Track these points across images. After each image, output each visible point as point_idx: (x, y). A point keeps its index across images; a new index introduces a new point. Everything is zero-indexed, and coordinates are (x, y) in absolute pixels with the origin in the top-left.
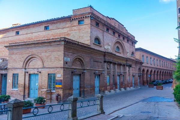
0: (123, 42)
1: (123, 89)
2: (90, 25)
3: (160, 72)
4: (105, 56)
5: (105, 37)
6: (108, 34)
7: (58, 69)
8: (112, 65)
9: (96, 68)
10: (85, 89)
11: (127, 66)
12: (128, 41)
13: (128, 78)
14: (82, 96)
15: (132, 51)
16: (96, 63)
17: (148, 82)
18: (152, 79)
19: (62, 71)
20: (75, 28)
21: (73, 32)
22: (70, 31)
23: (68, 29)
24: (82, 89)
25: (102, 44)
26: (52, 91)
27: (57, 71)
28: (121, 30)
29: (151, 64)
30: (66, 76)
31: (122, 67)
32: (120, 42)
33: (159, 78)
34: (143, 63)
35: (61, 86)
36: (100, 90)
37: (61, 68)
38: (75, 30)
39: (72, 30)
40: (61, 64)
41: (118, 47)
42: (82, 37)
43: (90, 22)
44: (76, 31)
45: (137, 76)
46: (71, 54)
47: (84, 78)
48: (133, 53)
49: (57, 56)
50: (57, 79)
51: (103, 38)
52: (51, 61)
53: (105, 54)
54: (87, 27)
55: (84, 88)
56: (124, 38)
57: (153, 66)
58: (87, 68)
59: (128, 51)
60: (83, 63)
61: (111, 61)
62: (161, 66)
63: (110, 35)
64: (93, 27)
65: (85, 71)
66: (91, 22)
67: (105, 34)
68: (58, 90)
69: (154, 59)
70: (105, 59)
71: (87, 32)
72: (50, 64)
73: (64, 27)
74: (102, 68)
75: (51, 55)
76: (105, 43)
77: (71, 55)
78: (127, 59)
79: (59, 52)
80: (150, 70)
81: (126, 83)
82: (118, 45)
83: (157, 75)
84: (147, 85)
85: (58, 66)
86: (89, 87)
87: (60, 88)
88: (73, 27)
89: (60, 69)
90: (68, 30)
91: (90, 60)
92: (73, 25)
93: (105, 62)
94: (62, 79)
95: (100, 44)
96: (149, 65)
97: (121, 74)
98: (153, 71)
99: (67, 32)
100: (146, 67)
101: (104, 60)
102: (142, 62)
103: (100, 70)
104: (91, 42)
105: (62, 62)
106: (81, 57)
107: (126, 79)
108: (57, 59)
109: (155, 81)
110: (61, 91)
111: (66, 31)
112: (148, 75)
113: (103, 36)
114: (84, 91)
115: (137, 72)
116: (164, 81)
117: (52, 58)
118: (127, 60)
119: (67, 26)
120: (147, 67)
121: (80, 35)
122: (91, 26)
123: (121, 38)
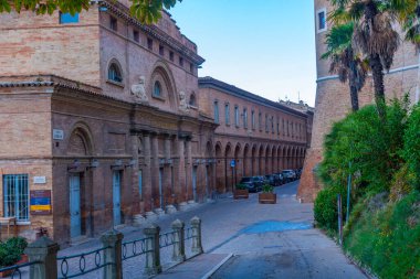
0: (171, 66)
1: (171, 208)
2: (98, 27)
3: (261, 149)
4: (132, 115)
5: (130, 58)
6: (138, 49)
7: (36, 161)
8: (148, 139)
9: (113, 152)
10: (95, 213)
11: (181, 138)
12: (181, 59)
13: (182, 174)
14: (88, 231)
15: (190, 92)
16: (113, 137)
17: (229, 182)
18: (239, 172)
19: (50, 166)
20: (49, 32)
21: (43, 44)
22: (32, 39)
23: (25, 34)
24: (87, 214)
25: (124, 82)
26: (19, 223)
27: (31, 168)
28: (166, 31)
29: (237, 127)
30: (58, 181)
31: (168, 142)
32: (164, 66)
33: (256, 170)
34: (217, 125)
35: (47, 207)
36: (122, 215)
37: (46, 158)
38: (48, 39)
39: (40, 38)
40: (46, 147)
41: (157, 84)
42: (74, 61)
43: (97, 19)
44: (53, 43)
45: (203, 167)
46: (65, 118)
47: (91, 181)
48: (193, 98)
49: (30, 127)
50: (32, 187)
51: (127, 61)
52: (11, 140)
53: (133, 109)
54: (88, 32)
55: (92, 211)
56: (171, 54)
57: (242, 132)
58: (98, 155)
59: (182, 93)
60: (88, 140)
61: (147, 128)
62: (264, 129)
63: (141, 51)
64: (104, 33)
65: (96, 164)
66: (101, 18)
67: (132, 48)
68: (37, 219)
69: (244, 111)
70: (133, 124)
71: (90, 48)
72: (8, 147)
73: (9, 25)
74: (126, 151)
75: (8, 122)
76: (132, 77)
77: (66, 122)
78: (181, 117)
79: (37, 115)
80: (234, 145)
81: (178, 189)
82: (158, 77)
83: (253, 159)
84: (227, 191)
85: (35, 154)
86: (102, 205)
87: (44, 213)
88: (44, 30)
89: (43, 161)
90: (25, 36)
91: (102, 129)
92: (42, 22)
93: (133, 132)
94: (51, 188)
95: (120, 80)
96: (231, 131)
97: (167, 165)
98: (243, 147)
99: (23, 43)
100: (223, 136)
101: (129, 126)
102: (216, 122)
103: (122, 155)
104: (101, 77)
105: (48, 143)
106: (84, 123)
107: (177, 179)
108: (32, 134)
109: (247, 180)
110: (47, 220)
111: (18, 41)
112: (229, 162)
113: (127, 55)
114: (92, 217)
115: (203, 155)
116: (272, 179)
117: (15, 131)
118: (180, 119)
119: (21, 23)
120: (228, 136)
121: (66, 56)
122: (101, 32)
123: (166, 55)
